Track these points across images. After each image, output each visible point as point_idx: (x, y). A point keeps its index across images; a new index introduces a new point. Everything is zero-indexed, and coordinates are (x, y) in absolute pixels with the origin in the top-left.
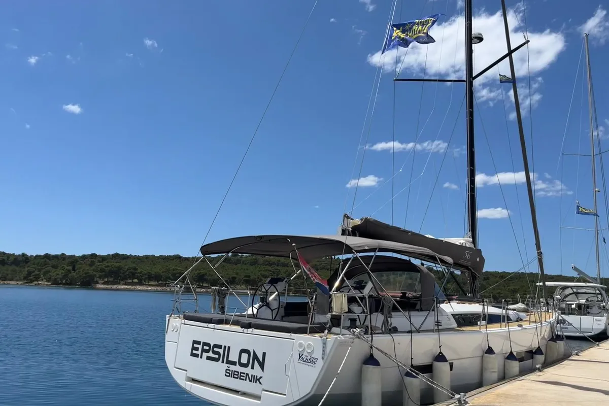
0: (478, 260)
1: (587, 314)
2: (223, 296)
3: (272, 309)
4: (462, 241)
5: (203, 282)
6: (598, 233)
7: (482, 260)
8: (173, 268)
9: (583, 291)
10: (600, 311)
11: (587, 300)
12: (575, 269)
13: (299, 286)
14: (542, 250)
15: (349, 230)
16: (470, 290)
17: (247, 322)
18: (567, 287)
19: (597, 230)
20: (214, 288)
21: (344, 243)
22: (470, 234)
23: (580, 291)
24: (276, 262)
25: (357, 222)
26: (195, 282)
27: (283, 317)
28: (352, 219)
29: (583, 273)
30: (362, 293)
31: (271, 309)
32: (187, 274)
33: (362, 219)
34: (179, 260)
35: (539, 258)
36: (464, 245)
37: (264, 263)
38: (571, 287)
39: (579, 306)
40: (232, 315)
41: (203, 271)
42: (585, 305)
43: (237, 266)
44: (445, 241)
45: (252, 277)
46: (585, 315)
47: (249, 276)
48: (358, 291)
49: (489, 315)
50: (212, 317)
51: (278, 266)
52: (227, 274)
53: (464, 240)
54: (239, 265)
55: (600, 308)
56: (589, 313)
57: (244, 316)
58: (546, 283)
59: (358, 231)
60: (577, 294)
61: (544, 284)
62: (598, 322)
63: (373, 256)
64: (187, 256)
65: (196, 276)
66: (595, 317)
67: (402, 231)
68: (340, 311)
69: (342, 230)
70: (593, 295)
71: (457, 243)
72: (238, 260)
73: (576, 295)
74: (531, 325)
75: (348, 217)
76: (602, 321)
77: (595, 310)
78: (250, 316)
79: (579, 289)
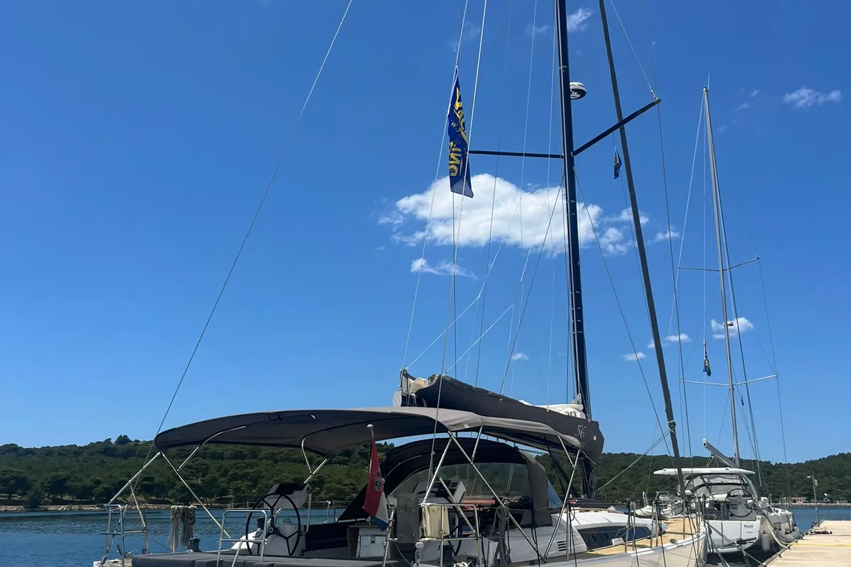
0: (595, 439)
1: (730, 518)
2: (191, 521)
3: (287, 536)
4: (570, 410)
5: (62, 493)
6: (733, 389)
7: (601, 439)
8: (4, 469)
9: (719, 480)
10: (749, 511)
11: (729, 495)
12: (708, 446)
13: (244, 492)
14: (675, 420)
15: (411, 397)
16: (582, 488)
17: (267, 563)
18: (696, 475)
19: (733, 385)
20: (176, 507)
21: (434, 421)
22: (579, 397)
23: (713, 481)
24: (201, 452)
25: (423, 383)
26: (47, 494)
27: (303, 551)
28: (414, 379)
29: (719, 453)
30: (451, 502)
31: (284, 537)
32: (133, 483)
33: (432, 378)
34: (13, 455)
35: (671, 432)
36: (573, 415)
37: (177, 454)
38: (701, 475)
39: (716, 504)
40: (217, 553)
41: (62, 473)
42: (725, 502)
43: (127, 461)
44: (550, 411)
45: (156, 481)
46: (726, 518)
47: (151, 479)
48: (443, 499)
49: (636, 527)
50: (192, 559)
51: (204, 458)
52: (110, 477)
53: (571, 407)
54: (132, 459)
55: (747, 506)
56: (732, 515)
57: (233, 553)
58: (683, 470)
59: (426, 397)
60: (708, 485)
61: (680, 471)
62: (748, 530)
63: (448, 439)
64: (31, 446)
65: (49, 483)
66: (743, 522)
67: (490, 395)
68: (437, 535)
69: (402, 396)
70: (736, 487)
71: (563, 412)
72: (129, 450)
73: (708, 488)
74: (687, 539)
75: (407, 376)
76: (755, 527)
77: (741, 510)
78: (242, 553)
79: (713, 478)
